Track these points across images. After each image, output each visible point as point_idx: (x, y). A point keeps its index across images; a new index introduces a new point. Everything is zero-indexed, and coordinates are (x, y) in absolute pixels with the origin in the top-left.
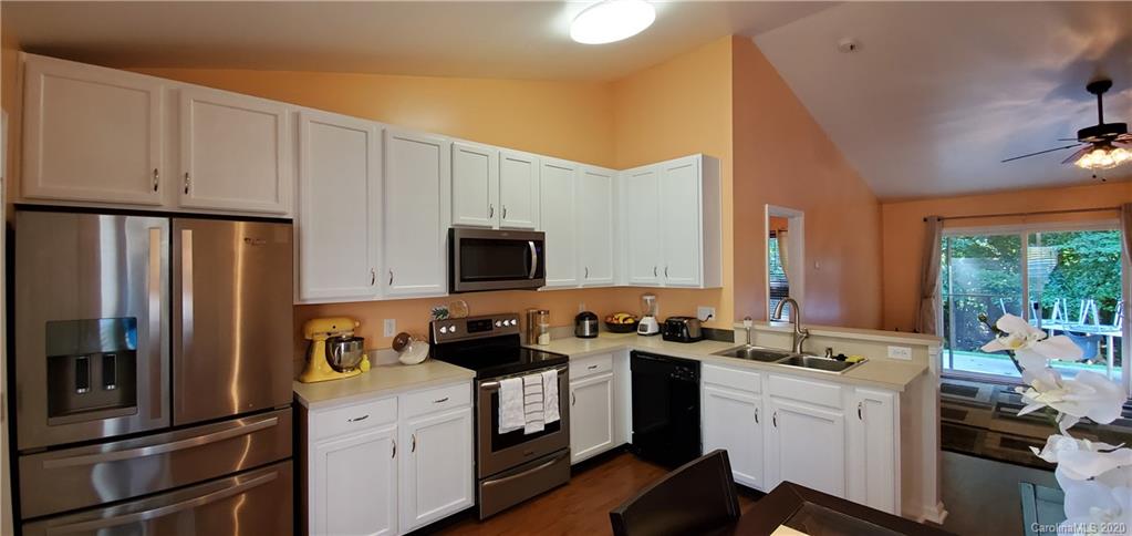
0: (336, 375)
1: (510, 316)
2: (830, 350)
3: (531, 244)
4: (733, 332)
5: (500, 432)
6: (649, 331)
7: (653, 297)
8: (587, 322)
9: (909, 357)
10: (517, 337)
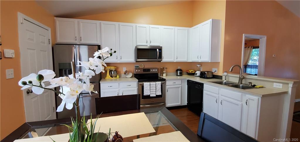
0: (111, 78)
1: (155, 69)
2: (251, 83)
3: (158, 50)
4: (222, 76)
5: (144, 95)
6: (197, 75)
7: (200, 65)
8: (179, 72)
9: (281, 87)
10: (157, 74)
